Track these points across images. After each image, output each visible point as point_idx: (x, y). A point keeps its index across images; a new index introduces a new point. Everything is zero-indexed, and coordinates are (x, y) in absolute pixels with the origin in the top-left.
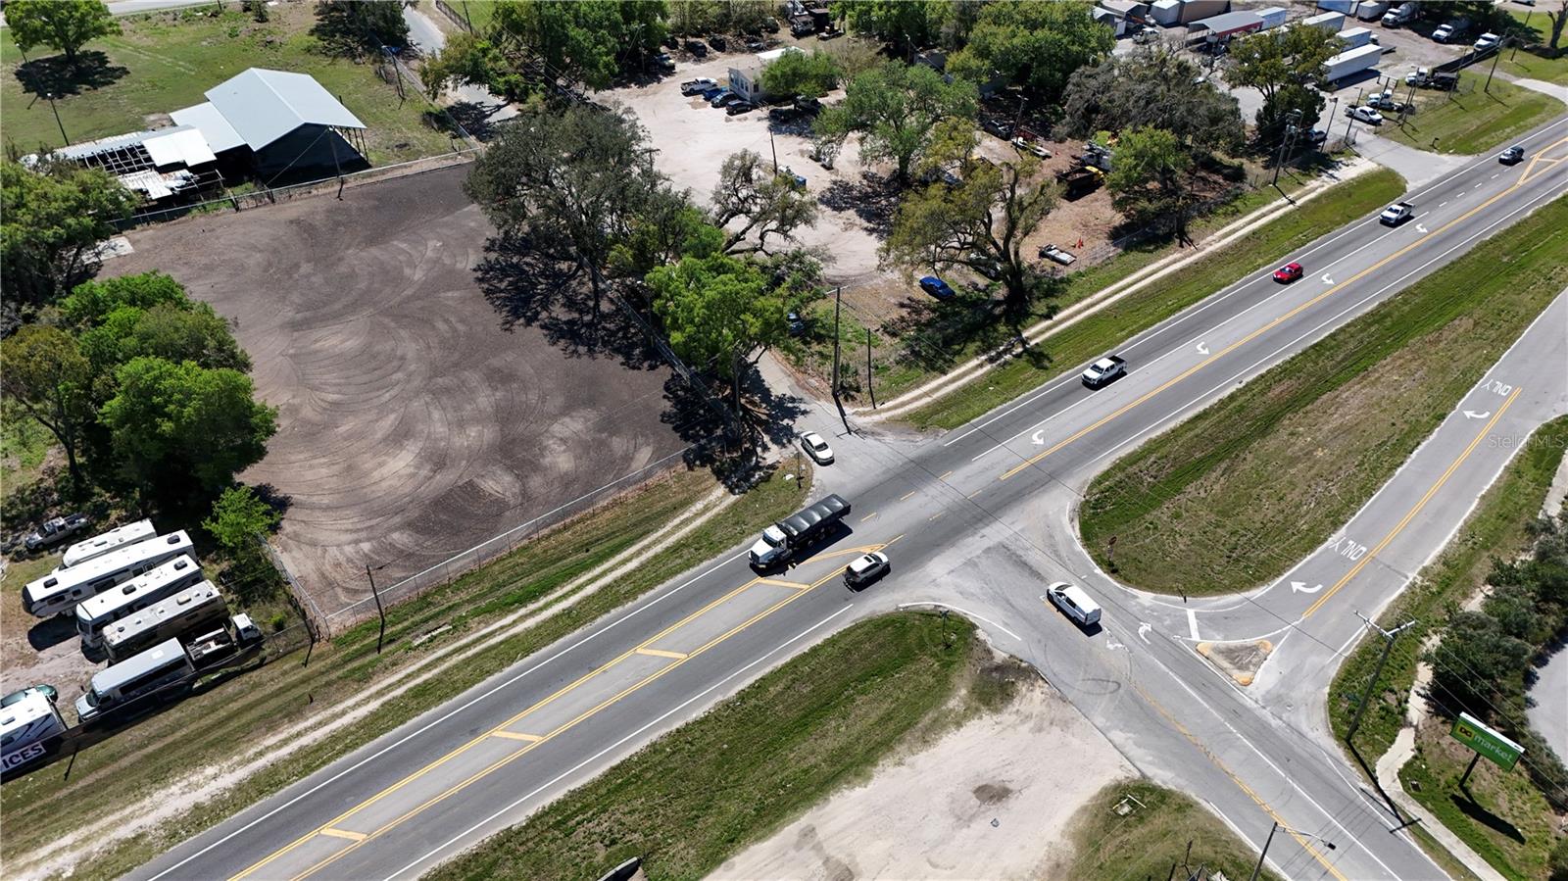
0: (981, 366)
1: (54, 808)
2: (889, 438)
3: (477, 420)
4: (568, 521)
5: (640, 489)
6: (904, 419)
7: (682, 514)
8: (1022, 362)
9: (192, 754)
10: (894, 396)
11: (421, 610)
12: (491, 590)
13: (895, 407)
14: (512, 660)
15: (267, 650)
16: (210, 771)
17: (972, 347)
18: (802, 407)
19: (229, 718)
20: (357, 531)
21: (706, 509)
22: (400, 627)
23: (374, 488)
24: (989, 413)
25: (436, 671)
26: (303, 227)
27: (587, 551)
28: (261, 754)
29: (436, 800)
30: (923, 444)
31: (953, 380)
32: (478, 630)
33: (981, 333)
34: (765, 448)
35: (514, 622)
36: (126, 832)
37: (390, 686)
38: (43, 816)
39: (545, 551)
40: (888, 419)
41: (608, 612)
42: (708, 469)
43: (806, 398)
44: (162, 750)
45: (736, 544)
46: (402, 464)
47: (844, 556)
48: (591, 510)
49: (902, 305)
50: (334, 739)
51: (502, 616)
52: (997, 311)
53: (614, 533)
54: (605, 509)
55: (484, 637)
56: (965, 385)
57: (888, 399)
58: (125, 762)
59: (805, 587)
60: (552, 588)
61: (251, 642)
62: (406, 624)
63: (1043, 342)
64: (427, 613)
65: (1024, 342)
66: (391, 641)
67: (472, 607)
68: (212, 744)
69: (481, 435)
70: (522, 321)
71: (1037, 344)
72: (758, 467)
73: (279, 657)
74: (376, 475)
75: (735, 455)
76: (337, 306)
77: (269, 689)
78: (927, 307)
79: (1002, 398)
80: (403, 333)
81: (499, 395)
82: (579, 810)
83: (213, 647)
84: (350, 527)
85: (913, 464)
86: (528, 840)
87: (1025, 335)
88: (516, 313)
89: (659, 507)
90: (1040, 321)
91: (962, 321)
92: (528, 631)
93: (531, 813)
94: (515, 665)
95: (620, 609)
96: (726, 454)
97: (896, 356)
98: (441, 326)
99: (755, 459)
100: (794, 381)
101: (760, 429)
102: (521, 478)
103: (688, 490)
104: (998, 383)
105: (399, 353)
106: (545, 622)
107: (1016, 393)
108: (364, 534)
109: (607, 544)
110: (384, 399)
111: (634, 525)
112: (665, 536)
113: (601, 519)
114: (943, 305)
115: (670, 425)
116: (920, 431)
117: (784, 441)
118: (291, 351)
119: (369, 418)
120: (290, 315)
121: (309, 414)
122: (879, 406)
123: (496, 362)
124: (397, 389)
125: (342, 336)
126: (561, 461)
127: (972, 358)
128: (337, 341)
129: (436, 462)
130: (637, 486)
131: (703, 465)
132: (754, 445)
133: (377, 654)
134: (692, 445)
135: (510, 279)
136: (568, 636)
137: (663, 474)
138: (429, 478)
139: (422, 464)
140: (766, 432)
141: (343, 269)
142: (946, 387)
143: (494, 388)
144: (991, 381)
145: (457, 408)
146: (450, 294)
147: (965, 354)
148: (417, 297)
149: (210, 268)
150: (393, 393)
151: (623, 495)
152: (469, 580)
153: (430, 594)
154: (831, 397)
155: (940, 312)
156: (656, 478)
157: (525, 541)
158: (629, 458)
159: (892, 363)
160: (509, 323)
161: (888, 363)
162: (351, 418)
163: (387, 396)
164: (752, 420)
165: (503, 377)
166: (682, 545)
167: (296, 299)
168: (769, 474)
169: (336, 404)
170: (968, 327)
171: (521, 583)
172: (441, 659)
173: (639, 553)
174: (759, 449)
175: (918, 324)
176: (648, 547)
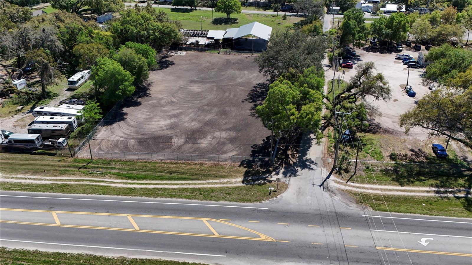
0: (428, 192)
2: (338, 198)
3: (199, 121)
4: (179, 161)
5: (214, 164)
6: (356, 194)
7: (217, 180)
8: (458, 202)
9: (5, 168)
10: (362, 182)
11: (105, 164)
12: (130, 170)
13: (356, 187)
14: (95, 193)
15: (59, 152)
17: (432, 182)
18: (313, 166)
19: (26, 164)
20: (127, 134)
21: (227, 183)
22: (94, 165)
23: (148, 126)
24: (408, 214)
25: (76, 183)
27: (171, 174)
28: (12, 178)
29: (9, 222)
30: (354, 209)
31: (404, 191)
32: (106, 179)
33: (445, 178)
34: (277, 174)
35: (117, 182)
37: (62, 180)
39: (159, 167)
40: (347, 190)
41: (142, 196)
42: (245, 170)
43: (319, 164)
45: (216, 201)
46: (164, 123)
47: (250, 233)
48: (190, 162)
49: (412, 150)
50: (28, 185)
51: (118, 179)
52: (466, 173)
53: (187, 173)
54: (196, 164)
55: (103, 181)
56: (408, 196)
57: (358, 182)
59: (217, 234)
60: (143, 179)
61: (60, 147)
62: (96, 166)
64: (106, 166)
65: (469, 193)
66: (86, 168)
67: (118, 171)
68: (12, 169)
69: (195, 125)
70: (251, 101)
72: (265, 179)
73: (60, 155)
74: (153, 123)
75: (262, 170)
76: (209, 81)
77: (44, 163)
78: (426, 157)
79: (425, 211)
80: (215, 92)
81: (215, 117)
82: (28, 260)
83: (50, 143)
84: (127, 133)
85: (335, 214)
88: (251, 98)
89: (211, 173)
91: (439, 169)
92: (115, 188)
93: (18, 248)
94: (94, 195)
95: (147, 198)
96: (259, 168)
97: (383, 168)
98: (227, 94)
99: (267, 175)
100: (322, 156)
101: (284, 166)
102: (186, 142)
103: (229, 173)
104: (431, 204)
105: (206, 96)
106: (123, 188)
107: (437, 213)
108: (126, 136)
109: (179, 176)
110: (185, 106)
111: (196, 174)
112: (200, 184)
113: (189, 167)
114: (436, 159)
115: (253, 149)
116: (357, 203)
117: (288, 175)
118: (182, 86)
119: (175, 108)
120: (195, 78)
121: (163, 102)
122: (349, 183)
123: (227, 109)
124: (192, 105)
125: (199, 88)
126: (204, 143)
127: (427, 186)
128: (196, 88)
129: (172, 127)
130: (214, 162)
131: (245, 167)
132: (274, 170)
133: (76, 169)
134: (251, 159)
135: (263, 89)
136: (120, 197)
137: (229, 163)
138: (164, 130)
139: (168, 125)
140: (285, 168)
141: (223, 73)
142: (396, 192)
143: (216, 115)
144: (428, 201)
145: (199, 116)
146: (241, 88)
147: (424, 183)
148: (231, 85)
149: (193, 63)
150: (189, 105)
151: (206, 162)
152: (128, 163)
153: (114, 161)
154: (331, 169)
155: (431, 161)
156: (224, 163)
157: (159, 161)
158: (225, 152)
159: (377, 169)
160: (246, 100)
161: (376, 168)
162: (171, 107)
163: (187, 105)
164: (285, 161)
165: (223, 113)
166: (199, 190)
167: (201, 76)
168: (264, 184)
169: (172, 102)
170: (440, 173)
171: (138, 173)
172: (83, 180)
173: (184, 184)
174: (274, 173)
175: (412, 160)
176: (189, 184)
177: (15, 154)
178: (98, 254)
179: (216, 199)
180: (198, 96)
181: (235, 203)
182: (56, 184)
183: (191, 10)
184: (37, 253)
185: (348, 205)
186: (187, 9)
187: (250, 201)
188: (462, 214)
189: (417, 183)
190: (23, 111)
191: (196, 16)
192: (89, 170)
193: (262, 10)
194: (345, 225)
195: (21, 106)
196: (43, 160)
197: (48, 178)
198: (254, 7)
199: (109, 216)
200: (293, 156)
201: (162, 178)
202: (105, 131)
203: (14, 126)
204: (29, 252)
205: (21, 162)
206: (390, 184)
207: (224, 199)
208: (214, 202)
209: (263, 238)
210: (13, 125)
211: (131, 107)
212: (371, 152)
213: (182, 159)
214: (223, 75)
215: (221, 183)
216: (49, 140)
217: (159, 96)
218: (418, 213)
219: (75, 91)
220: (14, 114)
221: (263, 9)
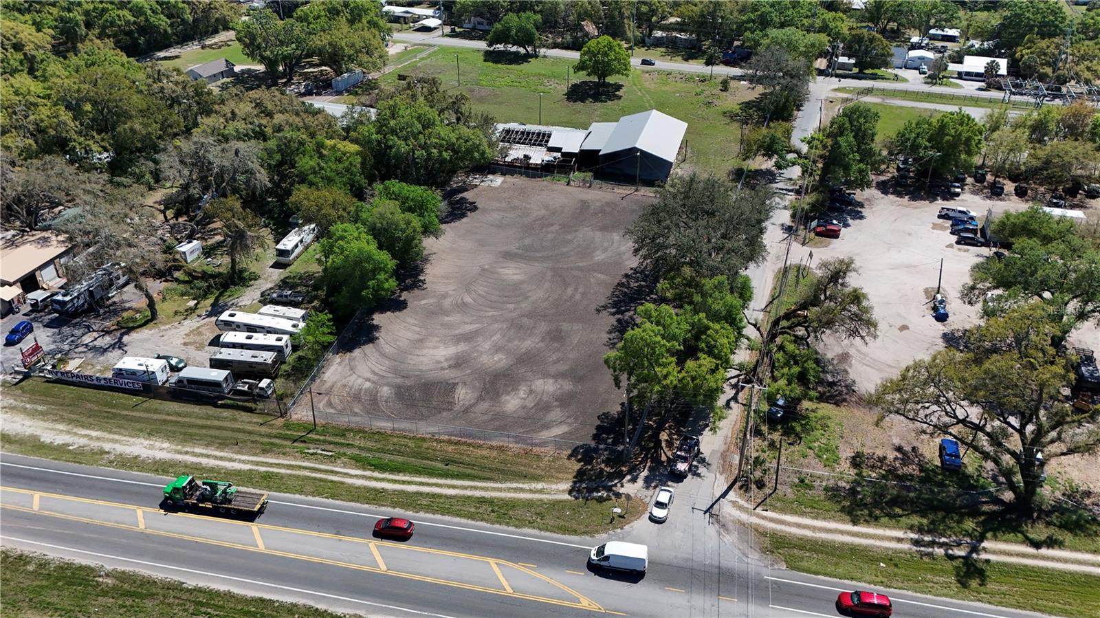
0: (899, 540)
1: (114, 416)
2: (730, 539)
3: (509, 353)
4: (463, 440)
5: (524, 450)
6: (766, 534)
7: (523, 483)
8: (949, 565)
9: (174, 432)
10: (783, 511)
11: (337, 435)
12: (377, 451)
13: (772, 520)
14: (319, 495)
15: (260, 406)
16: (166, 445)
17: (915, 520)
18: (702, 469)
19: (207, 427)
20: (377, 374)
21: (541, 491)
22: (318, 437)
23: (414, 357)
24: (846, 581)
25: (289, 472)
26: (584, 205)
27: (447, 465)
28: (187, 453)
29: (186, 537)
30: (755, 563)
31: (854, 534)
32: (336, 466)
33: (940, 514)
34: (634, 480)
35: (356, 476)
36: (107, 447)
37: (266, 463)
38: (107, 417)
39: (428, 449)
40: (751, 525)
41: (394, 507)
42: (577, 466)
43: (714, 467)
44: (172, 421)
45: (516, 526)
46: (443, 353)
47: (565, 592)
48: (482, 442)
49: (899, 449)
51: (357, 468)
52: (985, 508)
53: (474, 465)
54: (492, 448)
55: (332, 472)
56: (860, 545)
57: (775, 510)
58: (156, 416)
59: (509, 590)
60: (400, 472)
61: (262, 396)
62: (322, 438)
63: (998, 563)
64: (338, 440)
65: (974, 549)
66: (304, 442)
67: (357, 452)
68: (185, 434)
69: (500, 360)
70: (614, 310)
71: (988, 561)
72: (609, 489)
73: (262, 413)
74: (425, 352)
75: (608, 469)
76: (538, 255)
78: (923, 464)
79: (880, 579)
80: (547, 285)
81: (541, 344)
82: (216, 606)
83: (246, 388)
84: (377, 370)
85: (715, 571)
86: (178, 598)
87: (985, 544)
88: (615, 305)
89: (516, 469)
90: (1023, 543)
91: (937, 494)
92: (351, 486)
93: (201, 585)
94: (317, 499)
96: (603, 466)
97: (831, 483)
98: (570, 291)
99: (616, 481)
100: (723, 448)
101: (649, 464)
102: (481, 398)
103: (548, 471)
104: (896, 565)
105: (529, 294)
106: (365, 488)
107: (900, 585)
108: (375, 378)
109: (461, 470)
110: (487, 314)
111: (490, 469)
112: (494, 489)
113: (478, 452)
114: (939, 471)
115: (599, 423)
116: (763, 552)
117: (653, 485)
118: (486, 267)
119: (467, 320)
120: (513, 248)
121: (447, 303)
122: (759, 510)
123: (565, 326)
124: (500, 313)
125: (518, 271)
126: (512, 403)
127: (901, 528)
128: (512, 272)
129: (458, 362)
130: (525, 447)
131: (579, 461)
132: (629, 472)
133: (288, 443)
134: (593, 444)
135: (643, 283)
136: (358, 505)
137: (550, 449)
138: (443, 369)
139: (451, 359)
140: (651, 469)
141: (569, 237)
142: (840, 535)
143: (543, 340)
144: (892, 559)
145: (510, 341)
146: (599, 276)
147: (898, 521)
148: (581, 269)
149: (515, 208)
150: (495, 313)
151: (511, 446)
152: (376, 437)
153: (351, 430)
154: (734, 478)
155: (927, 475)
156: (542, 450)
157: (430, 436)
158: (546, 427)
159: (820, 486)
160: (605, 307)
161: (816, 484)
162: (460, 315)
163: (490, 314)
164: (652, 455)
165: (556, 336)
166: (491, 502)
167: (527, 242)
168: (608, 498)
169: (465, 304)
170: (935, 503)
171: (392, 457)
172: (300, 467)
173: (466, 488)
174: (628, 477)
175: (892, 472)
176: (476, 488)
177: (189, 405)
178: (321, 607)
179: (517, 523)
180: (513, 291)
181: (548, 534)
182: (257, 471)
183: (526, 58)
184: (230, 597)
185: (744, 554)
186: (517, 53)
187: (575, 532)
188: (945, 591)
189: (884, 520)
190: (198, 312)
191: (536, 75)
192: (310, 445)
193: (680, 58)
194: (730, 593)
195: (194, 299)
196: (234, 420)
197: (244, 457)
198: (663, 50)
199: (340, 540)
200: (670, 443)
201: (432, 473)
202: (340, 363)
203: (185, 344)
204: (218, 593)
205: (200, 422)
206: (833, 518)
207: (531, 524)
208: (512, 529)
209: (585, 604)
210: (183, 341)
211: (389, 313)
212: (819, 446)
213: (469, 436)
214: (568, 242)
215: (531, 491)
216: (245, 380)
217: (441, 288)
218: (865, 581)
219: (289, 269)
220: (183, 317)
221: (682, 56)
